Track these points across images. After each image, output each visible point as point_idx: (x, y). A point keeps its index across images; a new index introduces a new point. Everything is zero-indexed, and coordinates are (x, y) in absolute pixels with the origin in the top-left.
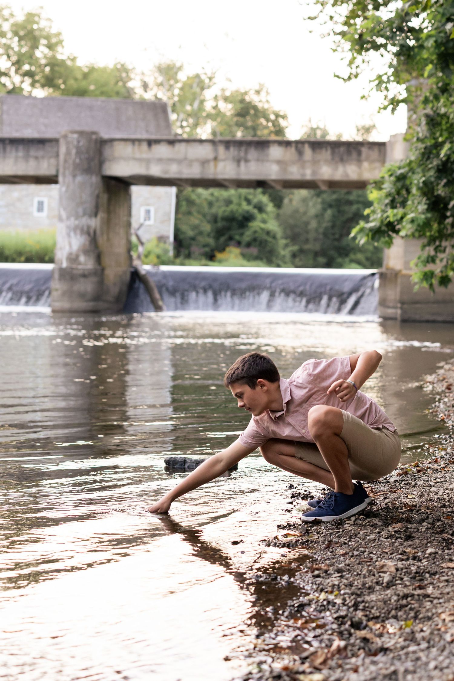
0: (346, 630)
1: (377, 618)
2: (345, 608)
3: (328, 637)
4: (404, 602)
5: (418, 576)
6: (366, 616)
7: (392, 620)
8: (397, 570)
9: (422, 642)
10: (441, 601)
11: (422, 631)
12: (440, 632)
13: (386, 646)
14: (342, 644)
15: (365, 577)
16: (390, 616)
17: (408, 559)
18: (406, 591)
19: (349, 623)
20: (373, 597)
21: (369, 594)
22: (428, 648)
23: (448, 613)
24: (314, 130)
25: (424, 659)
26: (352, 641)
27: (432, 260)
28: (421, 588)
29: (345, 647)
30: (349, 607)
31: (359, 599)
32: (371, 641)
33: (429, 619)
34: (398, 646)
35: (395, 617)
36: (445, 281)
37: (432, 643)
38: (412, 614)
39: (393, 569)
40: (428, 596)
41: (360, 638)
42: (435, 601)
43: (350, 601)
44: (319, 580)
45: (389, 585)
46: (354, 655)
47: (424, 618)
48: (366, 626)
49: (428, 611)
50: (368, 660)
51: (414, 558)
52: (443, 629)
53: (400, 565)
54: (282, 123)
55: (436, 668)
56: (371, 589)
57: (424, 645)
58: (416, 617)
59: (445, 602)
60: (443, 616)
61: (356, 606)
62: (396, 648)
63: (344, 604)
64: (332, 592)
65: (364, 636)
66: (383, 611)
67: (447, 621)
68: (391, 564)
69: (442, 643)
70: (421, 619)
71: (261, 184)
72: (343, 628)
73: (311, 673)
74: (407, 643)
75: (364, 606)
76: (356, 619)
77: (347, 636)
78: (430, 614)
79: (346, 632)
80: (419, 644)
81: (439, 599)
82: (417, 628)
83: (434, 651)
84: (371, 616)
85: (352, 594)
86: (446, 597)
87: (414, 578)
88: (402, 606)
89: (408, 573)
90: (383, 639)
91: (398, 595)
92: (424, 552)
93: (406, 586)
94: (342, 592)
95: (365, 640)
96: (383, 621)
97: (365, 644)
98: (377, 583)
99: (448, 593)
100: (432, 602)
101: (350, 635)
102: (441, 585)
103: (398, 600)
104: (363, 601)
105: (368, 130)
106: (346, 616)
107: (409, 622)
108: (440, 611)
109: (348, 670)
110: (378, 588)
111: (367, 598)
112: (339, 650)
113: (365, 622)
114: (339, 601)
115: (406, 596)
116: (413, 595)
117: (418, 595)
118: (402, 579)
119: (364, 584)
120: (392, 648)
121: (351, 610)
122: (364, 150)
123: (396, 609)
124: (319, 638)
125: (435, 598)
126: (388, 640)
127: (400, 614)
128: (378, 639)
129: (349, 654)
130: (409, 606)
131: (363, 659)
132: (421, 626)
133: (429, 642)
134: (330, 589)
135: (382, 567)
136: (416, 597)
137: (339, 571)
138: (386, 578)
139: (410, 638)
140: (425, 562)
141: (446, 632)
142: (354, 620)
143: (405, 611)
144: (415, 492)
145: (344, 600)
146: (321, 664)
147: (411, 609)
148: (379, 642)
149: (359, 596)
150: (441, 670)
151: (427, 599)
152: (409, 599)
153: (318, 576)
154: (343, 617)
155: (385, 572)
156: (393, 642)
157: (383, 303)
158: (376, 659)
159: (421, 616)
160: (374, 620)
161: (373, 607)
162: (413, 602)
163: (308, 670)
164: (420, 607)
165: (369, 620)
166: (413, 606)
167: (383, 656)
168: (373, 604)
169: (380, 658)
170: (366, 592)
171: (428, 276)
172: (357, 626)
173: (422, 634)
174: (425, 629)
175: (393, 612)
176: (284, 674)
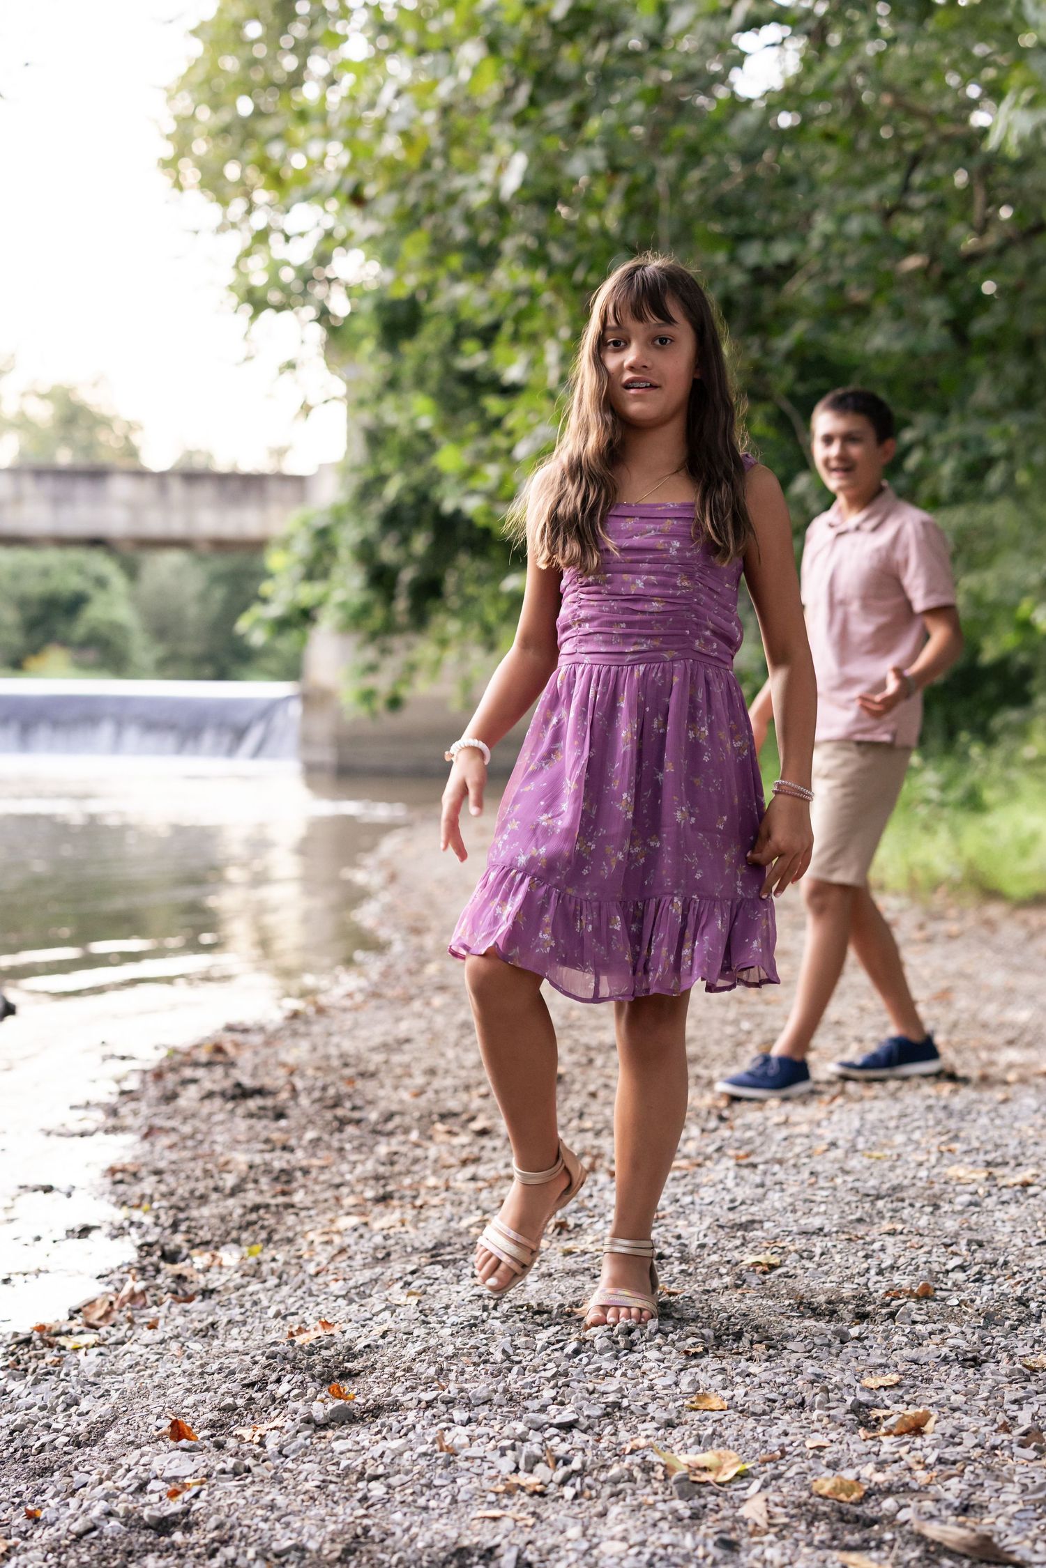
0: (152, 1264)
1: (207, 1243)
2: (158, 1230)
3: (121, 1276)
4: (254, 1217)
5: (284, 1177)
6: (189, 1241)
7: (231, 1246)
8: (251, 1167)
9: (269, 1277)
10: (312, 1212)
11: (274, 1260)
12: (301, 1261)
13: (211, 1287)
14: (140, 1286)
15: (197, 1180)
16: (229, 1239)
17: (272, 1150)
18: (259, 1200)
19: (159, 1253)
20: (206, 1211)
21: (199, 1206)
22: (278, 1286)
23: (319, 1231)
24: (189, 454)
25: (265, 1303)
26: (159, 1281)
27: (372, 668)
28: (284, 1193)
29: (143, 1293)
30: (164, 1229)
31: (182, 1216)
32: (190, 1279)
33: (290, 1241)
34: (231, 1285)
35: (237, 1241)
36: (395, 703)
37: (285, 1277)
38: (263, 1235)
39: (244, 1167)
40: (292, 1206)
41: (173, 1276)
42: (303, 1214)
43: (166, 1220)
44: (121, 1188)
45: (234, 1192)
46: (157, 1303)
47: (282, 1240)
48: (188, 1256)
49: (289, 1229)
50: (176, 1309)
51: (284, 1148)
52: (306, 1257)
53: (258, 1159)
54: (136, 439)
55: (277, 1315)
56: (203, 1199)
57: (273, 1281)
58: (268, 1240)
59: (318, 1215)
60: (311, 1236)
61: (175, 1226)
62: (227, 1289)
63: (156, 1224)
64: (139, 1206)
65: (178, 1272)
66: (219, 1232)
67: (316, 1243)
68: (241, 1159)
69: (301, 1276)
70: (276, 1242)
71: (97, 542)
72: (145, 1262)
73: (81, 1333)
74: (247, 1279)
75: (189, 1227)
76: (170, 1247)
77: (153, 1273)
78: (290, 1234)
79: (150, 1268)
80: (265, 1281)
81: (308, 1209)
82: (267, 1256)
83: (285, 1290)
84: (198, 1240)
85: (171, 1208)
86: (322, 1206)
87: (276, 1179)
88: (250, 1224)
89: (268, 1171)
90: (209, 1275)
91: (244, 1206)
92: (300, 1138)
93: (261, 1192)
94: (156, 1205)
95: (180, 1278)
96: (217, 1248)
97: (178, 1284)
98: (216, 1189)
99: (326, 1201)
100: (297, 1214)
101: (158, 1271)
102: (317, 1188)
103: (244, 1215)
104: (187, 1219)
105: (280, 453)
106: (157, 1242)
107: (257, 1248)
108: (307, 1228)
109: (142, 1325)
110: (214, 1196)
111: (194, 1213)
112: (133, 1296)
113: (185, 1251)
114: (148, 1220)
115: (256, 1208)
116: (267, 1206)
117: (277, 1206)
118: (256, 1181)
119: (192, 1192)
120: (221, 1288)
121: (168, 1232)
122: (273, 488)
123: (240, 1228)
124: (106, 1279)
125: (302, 1209)
126: (217, 1276)
127: (245, 1235)
128: (201, 1276)
129: (149, 1303)
130: (260, 1223)
131: (169, 1308)
132: (274, 1252)
133: (280, 1277)
134: (136, 1201)
135: (227, 1163)
136: (273, 1209)
137: (158, 1172)
138: (230, 1181)
139: (252, 1272)
140: (300, 1154)
141: (310, 1260)
142: (167, 1248)
143: (254, 1231)
144: (305, 1045)
145: (157, 1217)
146: (100, 1319)
147: (263, 1227)
148: (201, 1280)
149: (181, 1210)
150: (284, 1318)
151: (291, 1210)
152: (262, 1212)
153: (121, 1182)
154: (150, 1245)
155: (230, 1172)
156: (223, 1279)
157: (306, 741)
158: (188, 1306)
159: (276, 1237)
160: (202, 1248)
161: (202, 1228)
162: (267, 1216)
163: (76, 1329)
164: (278, 1223)
165: (194, 1246)
166: (266, 1223)
167: (202, 1301)
168: (203, 1222)
169: (197, 1305)
170: (194, 1204)
171: (368, 696)
172: (171, 1257)
173: (273, 1265)
174: (278, 1257)
175: (234, 1234)
176: (36, 1336)
